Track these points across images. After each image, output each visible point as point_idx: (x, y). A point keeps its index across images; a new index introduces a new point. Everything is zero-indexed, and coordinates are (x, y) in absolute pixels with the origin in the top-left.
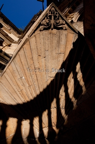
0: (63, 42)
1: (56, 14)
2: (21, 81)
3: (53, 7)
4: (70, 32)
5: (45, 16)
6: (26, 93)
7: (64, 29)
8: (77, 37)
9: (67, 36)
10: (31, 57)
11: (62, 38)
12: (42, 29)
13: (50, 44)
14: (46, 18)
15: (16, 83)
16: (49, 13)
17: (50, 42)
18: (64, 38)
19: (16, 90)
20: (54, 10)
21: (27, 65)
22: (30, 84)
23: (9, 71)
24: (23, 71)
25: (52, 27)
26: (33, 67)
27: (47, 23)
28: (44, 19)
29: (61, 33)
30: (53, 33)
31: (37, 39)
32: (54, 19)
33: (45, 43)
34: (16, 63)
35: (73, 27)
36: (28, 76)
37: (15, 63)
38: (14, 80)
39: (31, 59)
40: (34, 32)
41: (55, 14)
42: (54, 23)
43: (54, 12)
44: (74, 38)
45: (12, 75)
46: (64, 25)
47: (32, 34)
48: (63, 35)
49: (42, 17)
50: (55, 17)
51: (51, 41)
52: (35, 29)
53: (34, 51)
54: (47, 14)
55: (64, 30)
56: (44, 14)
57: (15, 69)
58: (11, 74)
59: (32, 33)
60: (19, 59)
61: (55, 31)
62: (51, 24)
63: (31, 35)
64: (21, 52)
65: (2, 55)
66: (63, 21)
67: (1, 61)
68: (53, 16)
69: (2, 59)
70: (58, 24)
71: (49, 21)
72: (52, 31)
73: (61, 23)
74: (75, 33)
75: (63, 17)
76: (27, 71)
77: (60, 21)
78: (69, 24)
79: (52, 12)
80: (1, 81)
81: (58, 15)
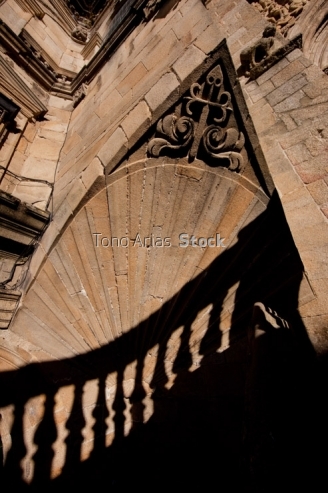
0: (213, 213)
1: (224, 99)
2: (77, 299)
3: (219, 61)
4: (247, 185)
5: (175, 99)
6: (90, 324)
7: (232, 166)
8: (263, 207)
9: (231, 194)
11: (216, 198)
12: (156, 152)
13: (170, 209)
14: (178, 109)
15: (65, 306)
16: (196, 90)
17: (172, 203)
18: (221, 202)
19: (65, 321)
20: (218, 81)
21: (95, 263)
22: (100, 308)
23: (45, 276)
24: (84, 275)
25: (194, 150)
26: (112, 269)
27: (177, 131)
28: (171, 110)
29: (217, 181)
30: (192, 174)
31: (133, 187)
32: (210, 121)
33: (155, 203)
34: (64, 256)
35: (262, 169)
36: (94, 290)
37: (61, 255)
38: (59, 299)
40: (126, 157)
41: (219, 98)
42: (202, 139)
43: (217, 90)
44: (251, 207)
45: (54, 288)
46: (238, 150)
47: (117, 162)
48: (220, 189)
49: (164, 103)
50: (215, 112)
51: (178, 201)
52: (129, 146)
53: (119, 223)
54: (188, 93)
55: (232, 170)
56: (175, 91)
57: (62, 271)
58: (50, 284)
59: (120, 159)
60: (73, 242)
61: (199, 167)
62: (193, 139)
63: (114, 166)
64: (79, 222)
65: (19, 215)
66: (239, 136)
67: (18, 235)
68: (210, 106)
69: (21, 227)
70: (216, 143)
71: (189, 127)
72: (189, 166)
73: (227, 143)
74: (260, 189)
75: (244, 119)
76: (94, 277)
77: (226, 134)
78: (256, 152)
79: (207, 88)
80: (26, 305)
81: (226, 107)
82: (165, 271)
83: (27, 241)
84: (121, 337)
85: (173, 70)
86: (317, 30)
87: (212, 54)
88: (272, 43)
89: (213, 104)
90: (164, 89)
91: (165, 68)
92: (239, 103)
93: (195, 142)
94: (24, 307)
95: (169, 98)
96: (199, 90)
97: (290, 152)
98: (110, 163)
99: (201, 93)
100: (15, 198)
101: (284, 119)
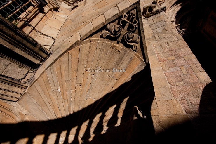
0: (123, 66)
1: (135, 22)
2: (55, 93)
3: (136, 8)
4: (139, 57)
5: (116, 17)
6: (59, 106)
7: (134, 49)
8: (143, 68)
9: (131, 60)
10: (76, 68)
11: (125, 60)
12: (104, 36)
13: (106, 61)
14: (117, 21)
15: (49, 95)
16: (125, 16)
17: (107, 58)
18: (127, 62)
19: (47, 103)
20: (134, 15)
21: (68, 78)
22: (66, 99)
23: (42, 80)
24: (61, 82)
25: (120, 39)
26: (75, 82)
27: (115, 30)
28: (114, 21)
29: (127, 53)
30: (117, 48)
31: (92, 48)
32: (128, 29)
33: (100, 57)
34: (54, 72)
35: (145, 52)
36: (64, 90)
37: (52, 71)
38: (47, 91)
39: (75, 71)
40: (91, 35)
41: (133, 21)
42: (124, 35)
43: (133, 18)
44: (138, 67)
45: (45, 86)
46: (137, 43)
48: (127, 57)
49: (112, 18)
50: (131, 26)
51: (110, 58)
52: (94, 31)
53: (82, 62)
54: (122, 16)
55: (134, 50)
56: (117, 14)
57: (51, 79)
58: (44, 84)
59: (88, 35)
60: (59, 66)
61: (121, 46)
62: (120, 35)
63: (85, 38)
64: (64, 58)
65: (36, 49)
66: (139, 38)
67: (33, 58)
68: (129, 24)
69: (36, 55)
70: (129, 38)
71: (120, 30)
72: (117, 45)
73: (133, 39)
74: (143, 60)
75: (141, 32)
76: (65, 84)
77: (134, 36)
78: (144, 45)
79: (129, 16)
80: (29, 92)
81: (135, 25)
82: (98, 87)
83: (37, 62)
84: (72, 114)
85: (117, 6)
86: (171, 7)
87: (133, 4)
88: (155, 7)
89: (131, 23)
90: (112, 13)
91: (114, 5)
92: (140, 25)
93: (121, 36)
94: (28, 92)
95: (113, 16)
96: (126, 16)
97: (156, 49)
98: (84, 36)
99: (127, 18)
100: (36, 41)
101: (155, 36)
